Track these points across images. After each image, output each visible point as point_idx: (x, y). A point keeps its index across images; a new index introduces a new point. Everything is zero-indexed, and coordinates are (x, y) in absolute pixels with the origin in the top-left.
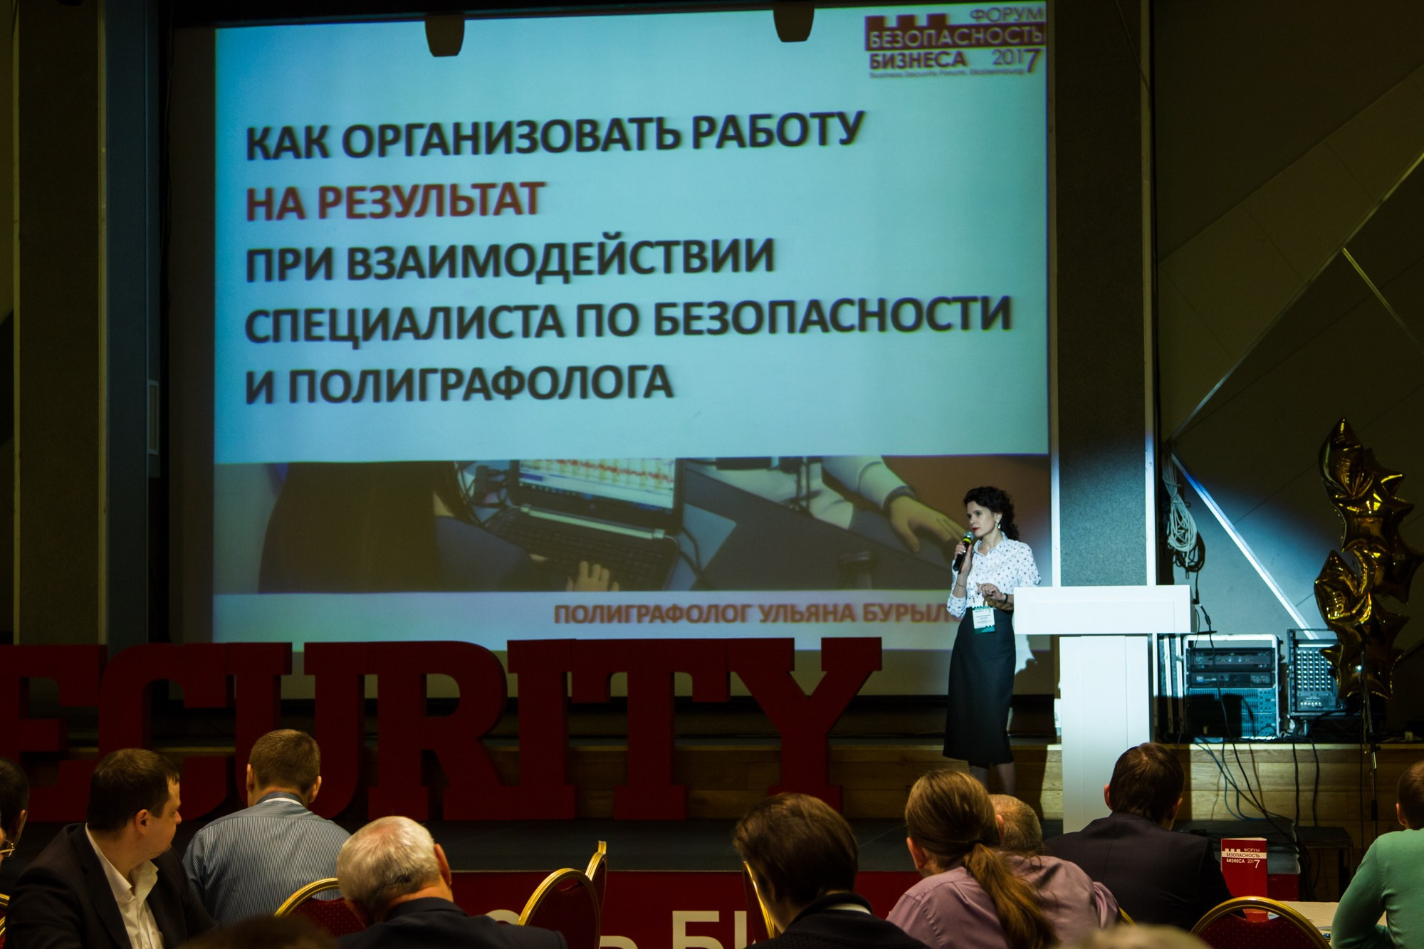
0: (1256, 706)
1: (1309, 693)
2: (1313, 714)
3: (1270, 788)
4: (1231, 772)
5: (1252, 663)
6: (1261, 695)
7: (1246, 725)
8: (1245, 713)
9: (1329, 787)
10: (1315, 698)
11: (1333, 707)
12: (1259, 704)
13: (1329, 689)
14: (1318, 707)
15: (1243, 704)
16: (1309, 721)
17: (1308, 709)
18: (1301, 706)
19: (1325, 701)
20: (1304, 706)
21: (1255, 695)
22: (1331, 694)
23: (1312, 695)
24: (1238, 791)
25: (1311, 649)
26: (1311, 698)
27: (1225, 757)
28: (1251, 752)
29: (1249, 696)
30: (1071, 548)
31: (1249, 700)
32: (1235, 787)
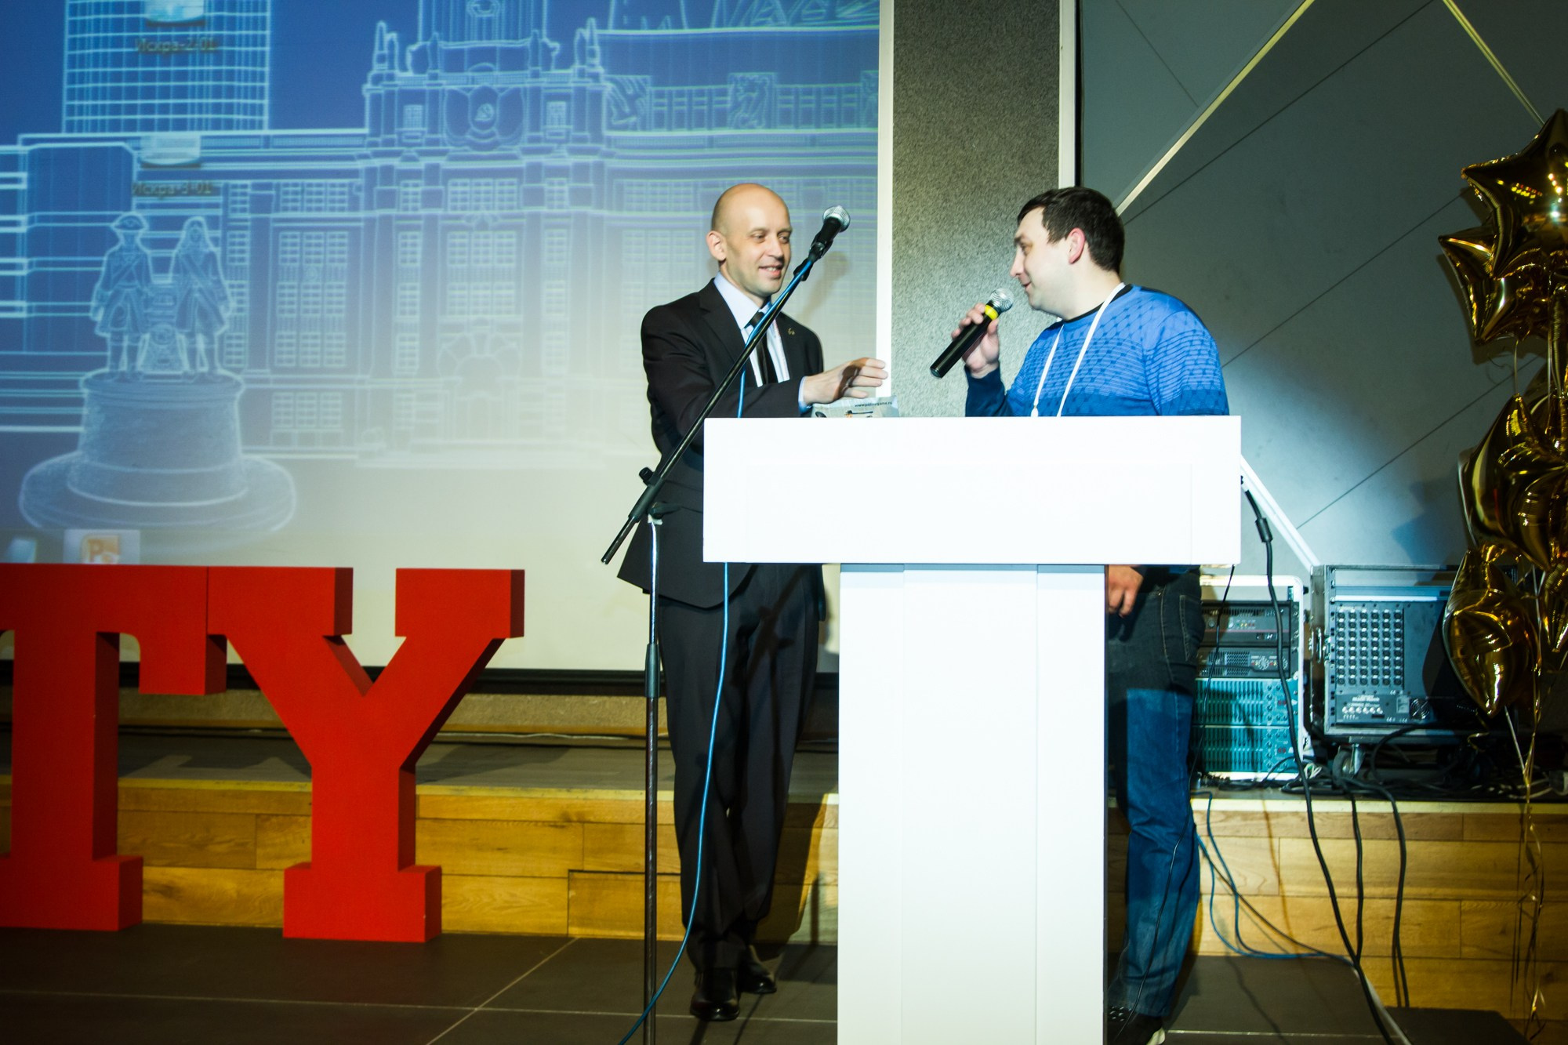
0: (1260, 715)
1: (1360, 687)
2: (1373, 732)
3: (1304, 889)
4: (1223, 856)
5: (1253, 629)
6: (1270, 693)
7: (1238, 750)
8: (1237, 725)
9: (1425, 891)
10: (1370, 698)
11: (1403, 716)
12: (1265, 707)
13: (1396, 682)
14: (1375, 716)
15: (1234, 710)
16: (1365, 747)
17: (1356, 719)
18: (1342, 714)
19: (1388, 703)
20: (1349, 714)
21: (1259, 693)
22: (1401, 692)
23: (1364, 693)
24: (1236, 894)
25: (1364, 604)
26: (1362, 698)
27: (1211, 826)
28: (1267, 816)
29: (1246, 693)
30: (911, 404)
31: (1244, 701)
32: (1233, 887)
